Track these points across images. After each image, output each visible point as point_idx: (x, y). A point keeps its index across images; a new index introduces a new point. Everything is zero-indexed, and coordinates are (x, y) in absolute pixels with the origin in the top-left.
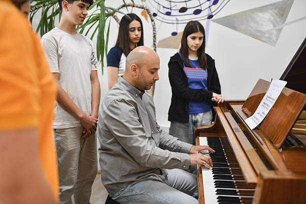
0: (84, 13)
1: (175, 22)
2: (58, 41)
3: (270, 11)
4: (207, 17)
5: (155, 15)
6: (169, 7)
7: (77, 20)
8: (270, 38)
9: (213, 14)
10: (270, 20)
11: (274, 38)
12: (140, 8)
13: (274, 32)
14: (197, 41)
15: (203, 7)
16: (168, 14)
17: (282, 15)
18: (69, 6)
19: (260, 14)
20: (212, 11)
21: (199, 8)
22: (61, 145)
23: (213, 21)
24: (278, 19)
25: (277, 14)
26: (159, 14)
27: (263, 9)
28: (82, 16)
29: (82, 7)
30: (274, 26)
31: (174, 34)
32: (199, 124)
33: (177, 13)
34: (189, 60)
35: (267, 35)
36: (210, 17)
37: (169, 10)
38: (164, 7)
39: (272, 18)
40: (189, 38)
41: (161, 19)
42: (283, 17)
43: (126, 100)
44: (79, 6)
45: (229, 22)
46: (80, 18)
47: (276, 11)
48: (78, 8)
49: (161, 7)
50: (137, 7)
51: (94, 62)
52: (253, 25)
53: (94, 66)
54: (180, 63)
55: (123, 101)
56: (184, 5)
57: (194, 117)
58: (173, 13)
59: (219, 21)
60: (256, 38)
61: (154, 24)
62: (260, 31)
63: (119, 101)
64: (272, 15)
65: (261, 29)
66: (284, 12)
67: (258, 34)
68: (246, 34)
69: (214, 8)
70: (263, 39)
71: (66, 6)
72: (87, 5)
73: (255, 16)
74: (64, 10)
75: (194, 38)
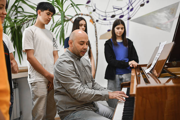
0: (49, 18)
1: (109, 24)
2: (34, 31)
3: (165, 12)
4: (127, 19)
5: (97, 21)
6: (105, 15)
7: (45, 21)
8: (166, 27)
9: (131, 17)
10: (165, 17)
11: (169, 27)
12: (86, 15)
13: (169, 23)
14: (120, 30)
15: (124, 14)
16: (105, 19)
17: (173, 13)
18: (41, 13)
19: (159, 14)
20: (130, 15)
21: (122, 14)
22: (35, 93)
23: (131, 21)
24: (170, 16)
25: (169, 13)
26: (99, 20)
27: (160, 11)
28: (49, 20)
29: (48, 14)
30: (169, 20)
31: (109, 31)
32: (124, 80)
33: (110, 18)
34: (117, 42)
35: (164, 26)
36: (129, 19)
37: (105, 18)
38: (102, 16)
39: (167, 15)
40: (115, 29)
41: (101, 23)
42: (174, 14)
43: (66, 61)
44: (47, 14)
45: (141, 21)
46: (47, 21)
47: (169, 11)
48: (46, 14)
49: (101, 16)
50: (84, 15)
51: (56, 45)
52: (156, 21)
53: (56, 48)
54: (110, 45)
55: (65, 61)
56: (113, 14)
57: (120, 76)
58: (107, 19)
59: (135, 21)
60: (158, 28)
61: (95, 24)
62: (160, 24)
63: (63, 62)
64: (166, 13)
65: (160, 23)
66: (174, 11)
67: (159, 26)
68: (151, 26)
69: (131, 13)
70: (162, 28)
71: (40, 13)
72: (52, 13)
73: (156, 15)
74: (38, 15)
75: (118, 29)
